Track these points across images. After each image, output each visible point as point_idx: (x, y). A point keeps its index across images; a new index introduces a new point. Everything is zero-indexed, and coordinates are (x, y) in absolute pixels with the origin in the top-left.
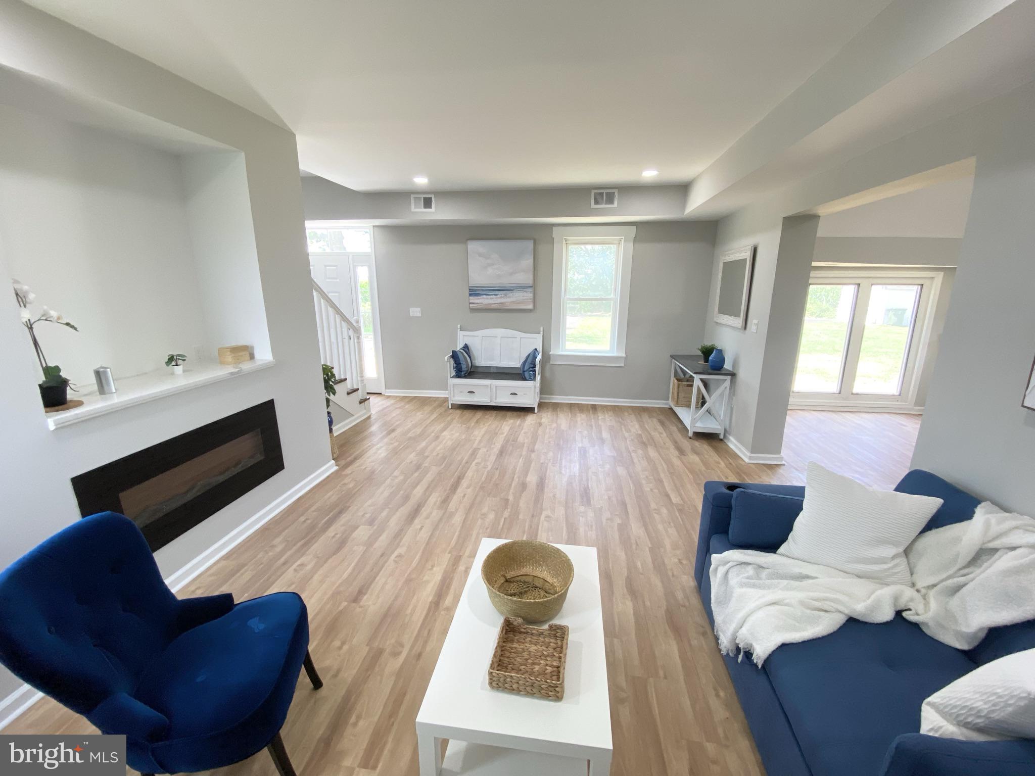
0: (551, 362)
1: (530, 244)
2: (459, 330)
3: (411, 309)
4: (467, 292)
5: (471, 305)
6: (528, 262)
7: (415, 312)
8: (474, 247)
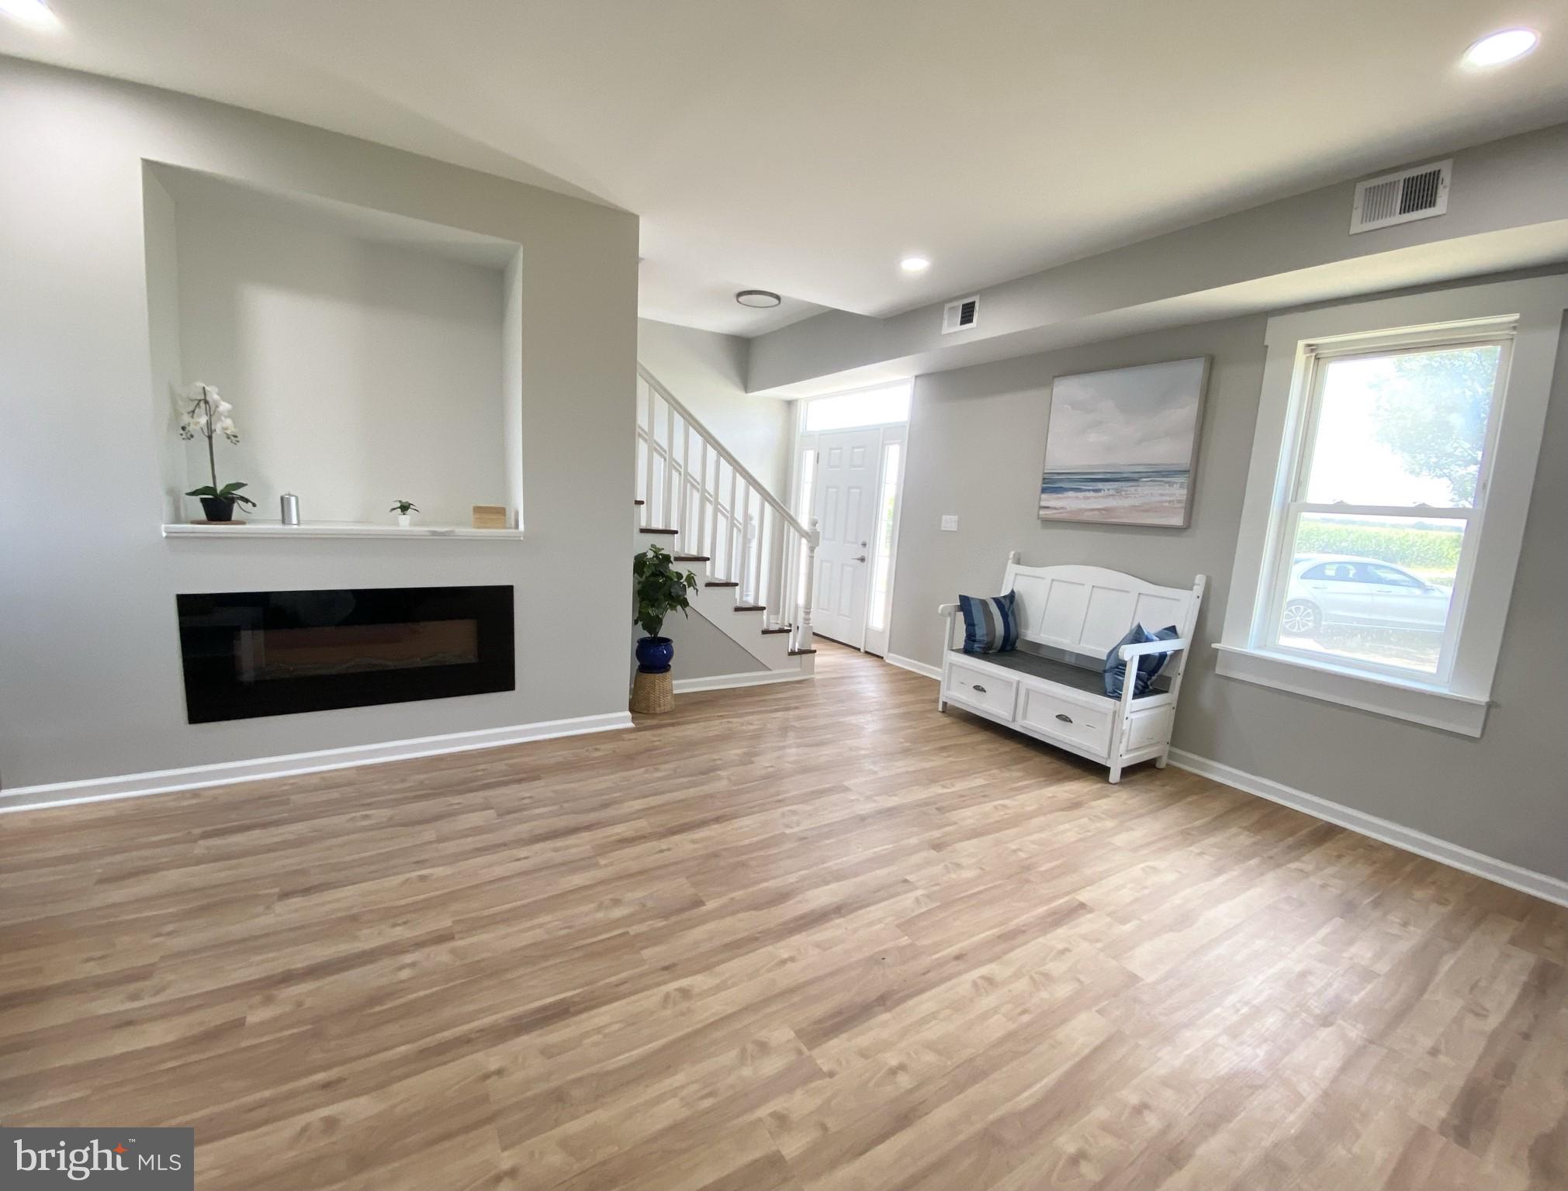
0: (1218, 671)
1: (1195, 370)
2: (1010, 561)
3: (944, 517)
4: (1039, 485)
5: (1042, 512)
6: (1186, 411)
7: (949, 522)
8: (1066, 389)
